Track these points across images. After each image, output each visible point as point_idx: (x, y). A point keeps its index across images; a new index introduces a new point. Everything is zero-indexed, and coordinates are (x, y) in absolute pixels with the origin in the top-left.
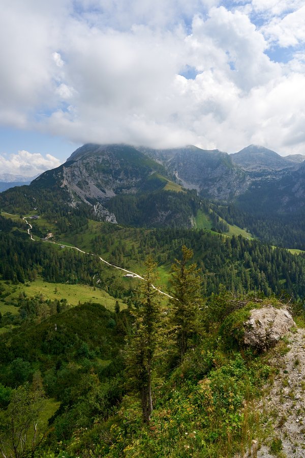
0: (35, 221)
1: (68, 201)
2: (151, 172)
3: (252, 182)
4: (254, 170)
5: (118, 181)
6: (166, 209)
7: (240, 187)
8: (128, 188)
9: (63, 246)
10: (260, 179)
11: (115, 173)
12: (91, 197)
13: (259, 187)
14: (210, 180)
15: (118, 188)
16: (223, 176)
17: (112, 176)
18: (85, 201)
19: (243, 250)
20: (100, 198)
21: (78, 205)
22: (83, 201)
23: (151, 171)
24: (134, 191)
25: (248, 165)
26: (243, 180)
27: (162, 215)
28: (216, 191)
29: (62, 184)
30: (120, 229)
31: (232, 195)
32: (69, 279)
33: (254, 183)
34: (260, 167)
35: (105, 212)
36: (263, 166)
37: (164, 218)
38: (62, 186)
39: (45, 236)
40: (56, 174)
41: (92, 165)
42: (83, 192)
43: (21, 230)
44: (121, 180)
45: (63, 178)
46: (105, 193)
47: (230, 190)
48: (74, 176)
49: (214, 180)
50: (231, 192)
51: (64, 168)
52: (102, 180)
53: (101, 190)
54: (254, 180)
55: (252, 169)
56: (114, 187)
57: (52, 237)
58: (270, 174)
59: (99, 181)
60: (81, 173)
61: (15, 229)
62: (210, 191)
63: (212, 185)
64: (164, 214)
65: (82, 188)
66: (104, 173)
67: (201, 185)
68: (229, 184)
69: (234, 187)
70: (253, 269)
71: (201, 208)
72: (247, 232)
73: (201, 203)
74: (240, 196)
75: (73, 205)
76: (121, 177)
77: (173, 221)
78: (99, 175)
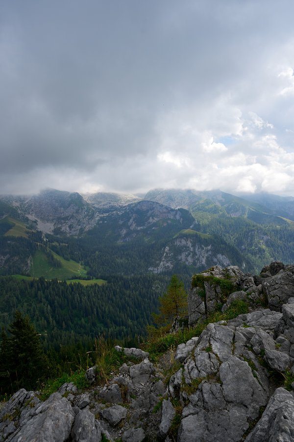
3: (101, 217)
4: (104, 207)
6: (5, 254)
7: (89, 224)
10: (107, 214)
13: (106, 222)
14: (63, 219)
16: (74, 214)
23: (3, 215)
25: (100, 202)
26: (92, 217)
28: (68, 228)
33: (102, 219)
34: (110, 203)
36: (112, 203)
37: (4, 261)
47: (80, 227)
49: (66, 218)
50: (81, 229)
54: (102, 216)
55: (104, 205)
58: (116, 209)
62: (63, 229)
63: (64, 223)
67: (55, 223)
68: (79, 221)
69: (84, 223)
70: (42, 304)
71: (39, 249)
72: (82, 265)
73: (38, 244)
74: (89, 231)
77: (11, 264)
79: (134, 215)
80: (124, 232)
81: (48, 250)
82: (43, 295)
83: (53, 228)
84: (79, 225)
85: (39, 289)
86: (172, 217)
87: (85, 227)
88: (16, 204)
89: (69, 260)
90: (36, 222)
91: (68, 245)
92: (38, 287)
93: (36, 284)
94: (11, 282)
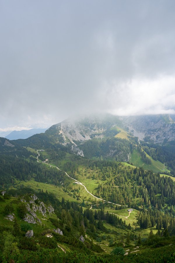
0: (41, 153)
1: (62, 142)
2: (113, 125)
5: (93, 131)
6: (114, 149)
7: (172, 136)
8: (99, 135)
9: (51, 166)
11: (92, 126)
12: (76, 140)
14: (152, 131)
15: (92, 135)
16: (161, 128)
17: (90, 128)
19: (140, 175)
20: (81, 141)
21: (67, 144)
22: (71, 143)
24: (102, 137)
27: (112, 152)
28: (155, 138)
29: (59, 132)
30: (81, 159)
32: (47, 181)
35: (78, 149)
37: (113, 154)
38: (59, 134)
39: (45, 160)
40: (57, 127)
42: (72, 137)
43: (34, 157)
44: (94, 130)
45: (60, 129)
46: (85, 137)
47: (165, 138)
48: (67, 128)
49: (154, 131)
50: (165, 139)
51: (62, 124)
52: (84, 130)
53: (83, 136)
56: (90, 134)
57: (48, 161)
59: (82, 131)
60: (72, 126)
61: (31, 156)
62: (152, 138)
63: (153, 134)
64: (113, 152)
65: (71, 135)
66: (85, 126)
67: (146, 133)
68: (165, 133)
69: (168, 135)
70: (142, 186)
71: (136, 149)
72: (166, 165)
73: (136, 145)
74: (172, 141)
75: (64, 144)
76: (95, 128)
77: (117, 156)
78: (82, 127)
81: (143, 150)
82: (143, 180)
83: (144, 137)
84: (164, 136)
87: (169, 139)
88: (121, 119)
89: (156, 161)
90: (132, 131)
91: (156, 150)
92: (139, 173)
93: (138, 171)
94: (121, 166)
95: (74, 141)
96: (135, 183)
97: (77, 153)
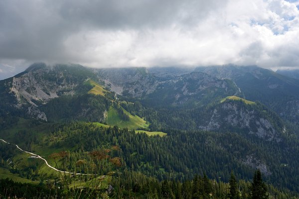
1: (14, 103)
2: (86, 79)
3: (159, 84)
4: (162, 76)
5: (60, 86)
6: (87, 107)
7: (150, 89)
8: (68, 91)
10: (165, 82)
11: (59, 80)
12: (37, 99)
13: (163, 88)
14: (130, 84)
15: (60, 91)
16: (139, 81)
17: (56, 83)
18: (31, 102)
20: (45, 99)
21: (23, 106)
22: (29, 103)
24: (72, 93)
25: (159, 72)
26: (153, 83)
27: (84, 111)
28: (133, 91)
29: (10, 91)
31: (144, 93)
33: (160, 85)
34: (167, 74)
35: (37, 111)
37: (86, 113)
40: (7, 83)
41: (40, 75)
42: (30, 96)
44: (63, 85)
46: (49, 95)
48: (23, 84)
49: (132, 84)
50: (144, 92)
51: (14, 79)
52: (48, 86)
53: (46, 93)
56: (57, 91)
58: (172, 78)
59: (46, 87)
60: (30, 81)
62: (130, 91)
63: (131, 87)
64: (86, 111)
65: (30, 93)
66: (50, 81)
67: (124, 87)
68: (143, 86)
69: (146, 88)
71: (113, 105)
72: (144, 120)
73: (112, 101)
74: (150, 94)
75: (18, 106)
76: (63, 83)
77: (91, 115)
78: (46, 82)
79: (187, 83)
80: (178, 96)
82: (117, 140)
83: (122, 91)
84: (142, 89)
85: (114, 135)
86: (218, 86)
87: (147, 91)
88: (96, 72)
90: (110, 85)
91: (134, 104)
92: (113, 133)
93: (111, 131)
94: (92, 127)
95: (33, 101)
96: (108, 145)
97: (36, 116)
